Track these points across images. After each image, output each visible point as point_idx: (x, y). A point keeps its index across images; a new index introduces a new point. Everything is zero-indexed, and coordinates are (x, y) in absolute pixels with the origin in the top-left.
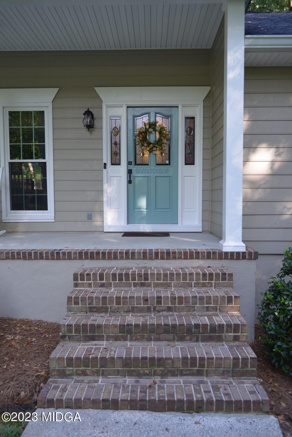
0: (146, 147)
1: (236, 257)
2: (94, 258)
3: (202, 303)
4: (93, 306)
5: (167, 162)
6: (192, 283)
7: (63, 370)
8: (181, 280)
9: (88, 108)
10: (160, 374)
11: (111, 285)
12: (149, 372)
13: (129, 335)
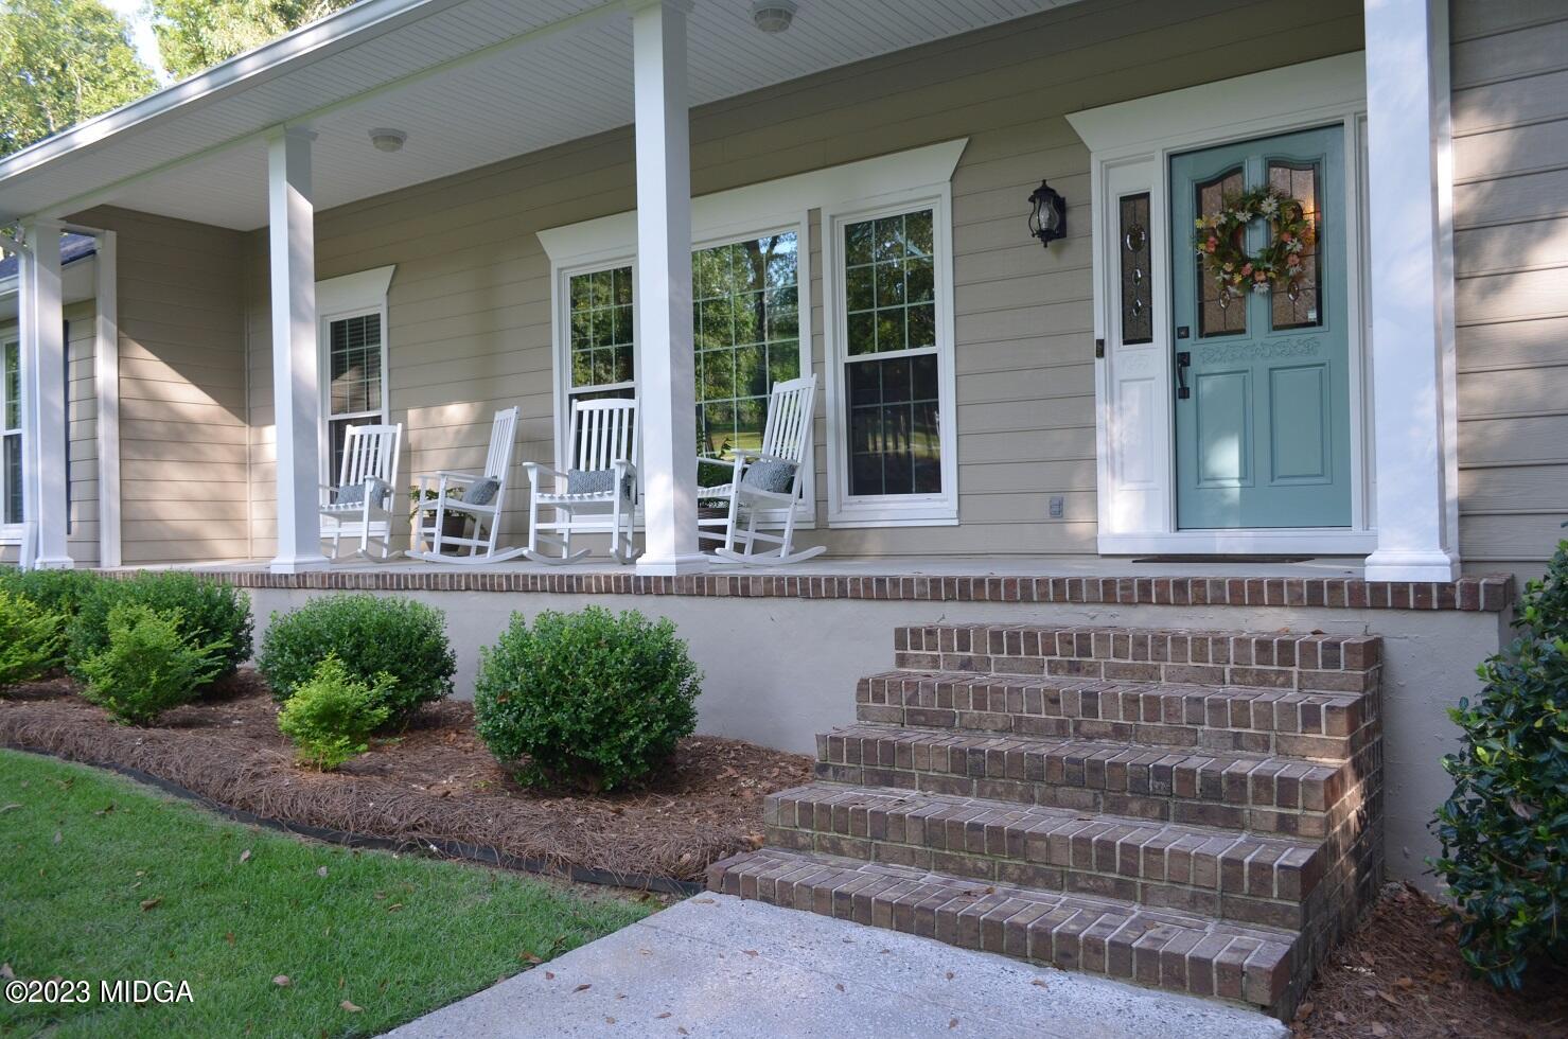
0: (1232, 273)
1: (1416, 599)
2: (970, 596)
3: (1218, 721)
4: (916, 708)
5: (1312, 316)
6: (1224, 669)
7: (793, 833)
8: (1190, 661)
9: (1044, 181)
10: (1015, 876)
11: (989, 665)
12: (989, 867)
13: (975, 781)
